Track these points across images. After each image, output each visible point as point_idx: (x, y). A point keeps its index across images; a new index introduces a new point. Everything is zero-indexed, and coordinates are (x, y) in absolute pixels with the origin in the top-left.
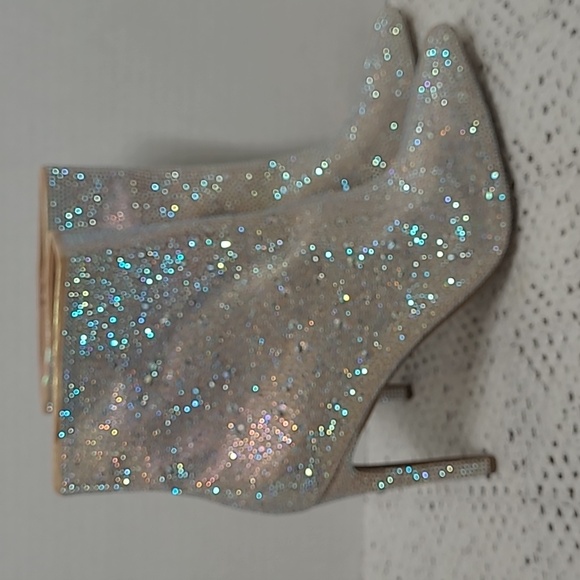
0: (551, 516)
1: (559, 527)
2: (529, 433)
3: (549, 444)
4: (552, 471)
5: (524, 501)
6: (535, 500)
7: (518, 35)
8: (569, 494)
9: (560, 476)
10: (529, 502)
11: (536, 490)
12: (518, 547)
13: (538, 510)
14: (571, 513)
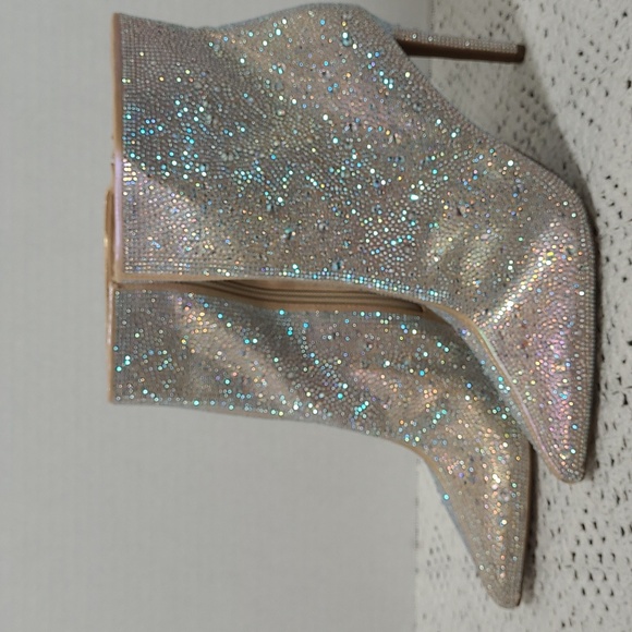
0: (583, 581)
1: (590, 591)
2: (564, 503)
3: (580, 512)
4: (583, 537)
5: (559, 567)
6: (569, 566)
7: (543, 123)
8: (598, 558)
9: (591, 542)
10: (563, 568)
11: (571, 557)
12: (555, 612)
13: (572, 576)
14: (601, 577)
